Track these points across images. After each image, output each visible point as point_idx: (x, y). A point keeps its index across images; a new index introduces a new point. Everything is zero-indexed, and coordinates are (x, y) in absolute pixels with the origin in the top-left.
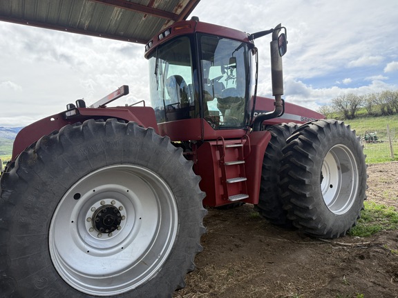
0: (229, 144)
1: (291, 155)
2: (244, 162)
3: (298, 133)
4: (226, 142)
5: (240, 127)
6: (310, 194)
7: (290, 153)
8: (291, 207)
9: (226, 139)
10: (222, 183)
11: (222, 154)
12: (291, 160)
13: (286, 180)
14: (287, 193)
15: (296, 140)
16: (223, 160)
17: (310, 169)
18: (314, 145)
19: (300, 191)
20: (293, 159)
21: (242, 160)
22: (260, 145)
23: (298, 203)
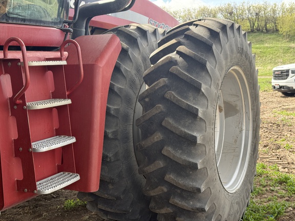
0: (35, 59)
1: (165, 86)
2: (68, 102)
3: (173, 41)
4: (30, 54)
5: (54, 23)
6: (203, 162)
7: (163, 81)
8: (165, 190)
9: (29, 48)
10: (17, 154)
11: (18, 85)
12: (167, 96)
13: (158, 136)
14: (161, 164)
15: (173, 55)
16: (23, 97)
17: (204, 113)
18: (208, 66)
19: (185, 157)
20: (173, 94)
21: (64, 98)
22: (102, 64)
23: (181, 182)
